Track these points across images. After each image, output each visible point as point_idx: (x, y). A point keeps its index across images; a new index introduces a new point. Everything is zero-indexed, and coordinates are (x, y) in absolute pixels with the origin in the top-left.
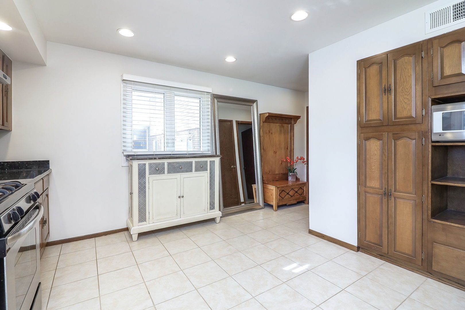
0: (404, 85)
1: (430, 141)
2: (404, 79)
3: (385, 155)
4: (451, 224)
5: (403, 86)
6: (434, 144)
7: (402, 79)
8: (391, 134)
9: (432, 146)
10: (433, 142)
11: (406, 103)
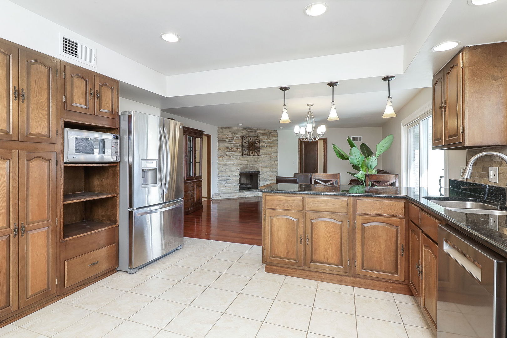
0: (38, 96)
1: (63, 163)
2: (38, 90)
3: (15, 180)
4: (77, 236)
5: (37, 98)
6: (66, 165)
7: (37, 90)
8: (23, 153)
9: (64, 167)
10: (65, 163)
11: (41, 118)
